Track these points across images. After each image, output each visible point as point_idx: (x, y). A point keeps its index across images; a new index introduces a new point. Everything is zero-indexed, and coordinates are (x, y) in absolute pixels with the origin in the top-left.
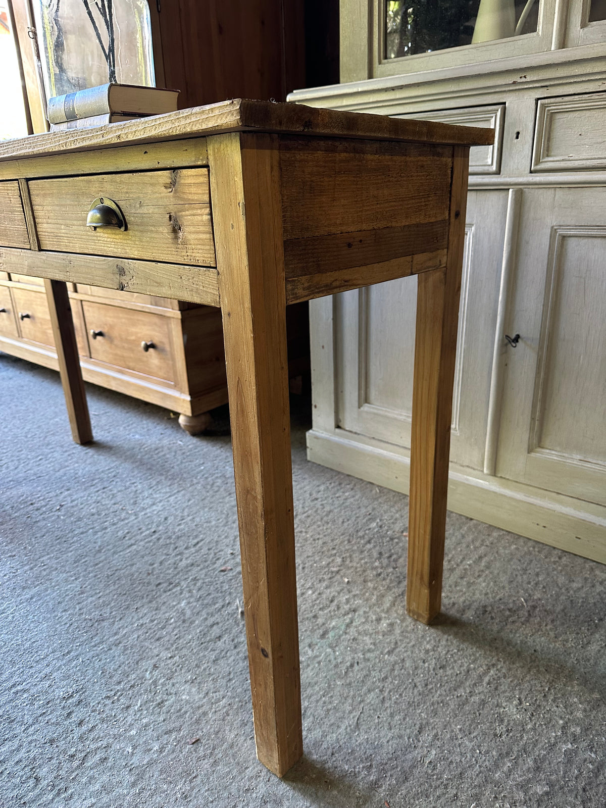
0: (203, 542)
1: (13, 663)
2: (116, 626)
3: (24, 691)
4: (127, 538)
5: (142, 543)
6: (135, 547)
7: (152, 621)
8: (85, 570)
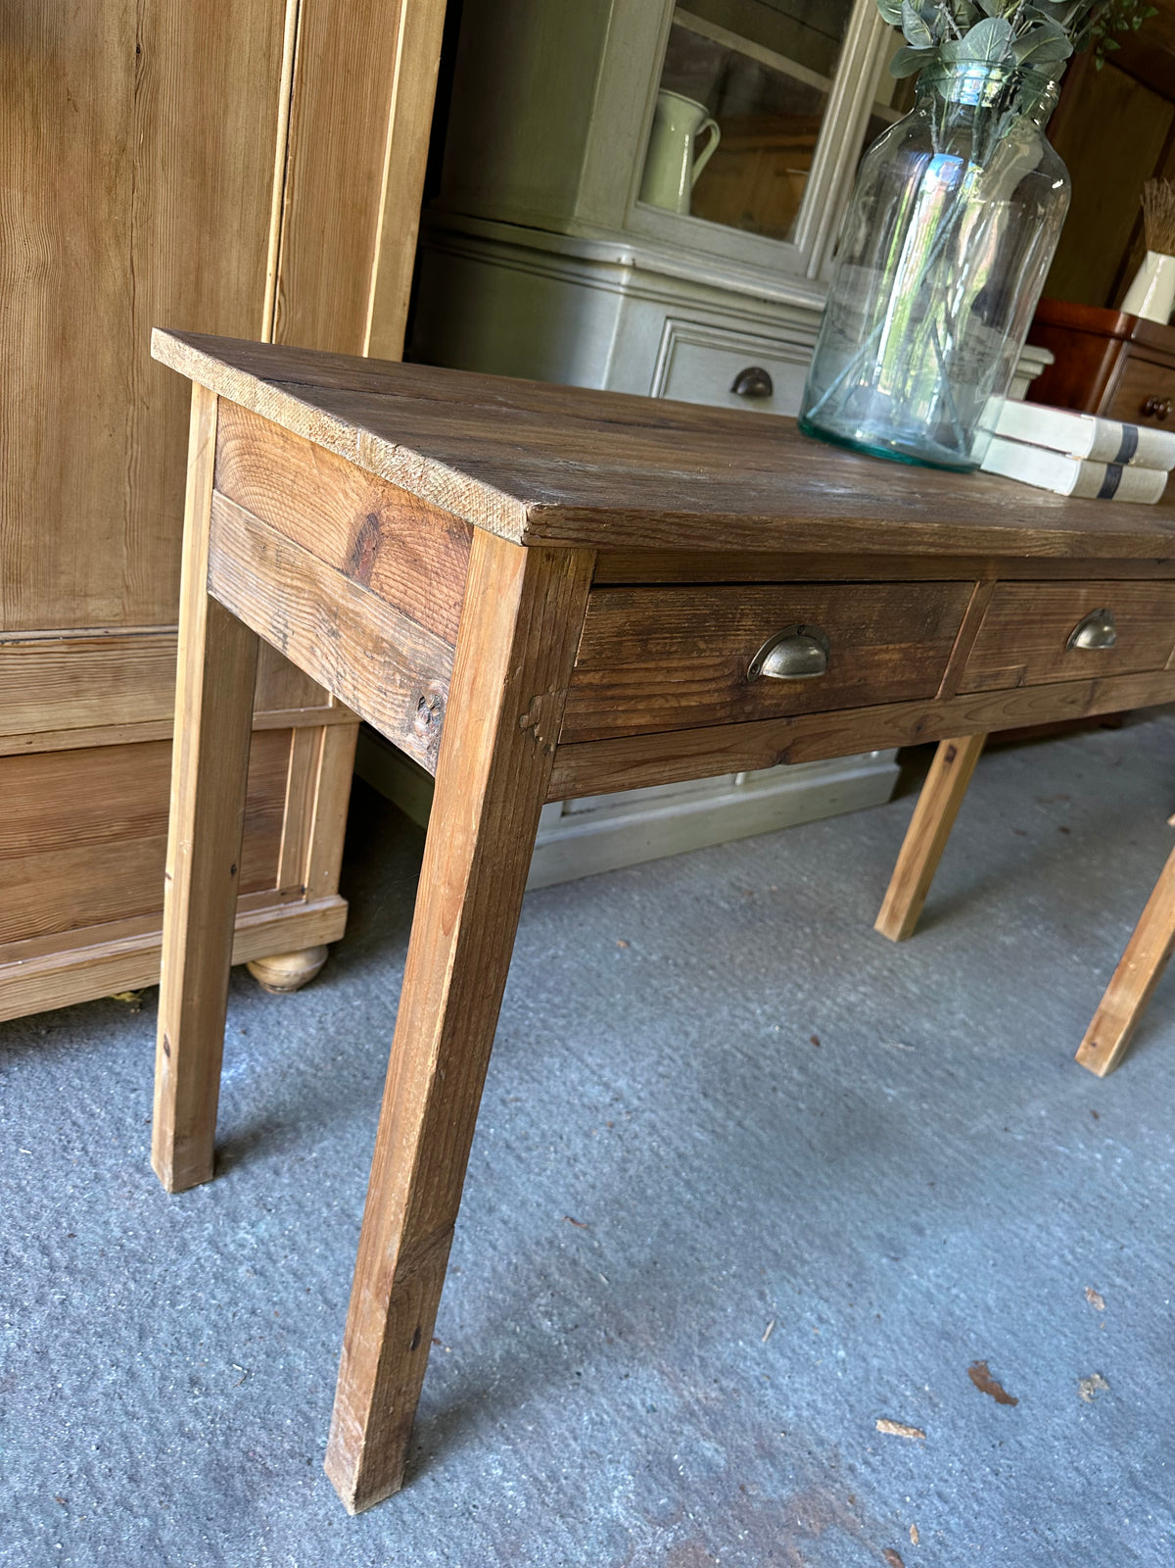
0: (745, 1049)
1: (1030, 1268)
2: (942, 1159)
3: (1073, 1252)
4: (719, 1130)
5: (738, 1113)
6: (747, 1123)
7: (927, 1124)
8: (812, 1187)
